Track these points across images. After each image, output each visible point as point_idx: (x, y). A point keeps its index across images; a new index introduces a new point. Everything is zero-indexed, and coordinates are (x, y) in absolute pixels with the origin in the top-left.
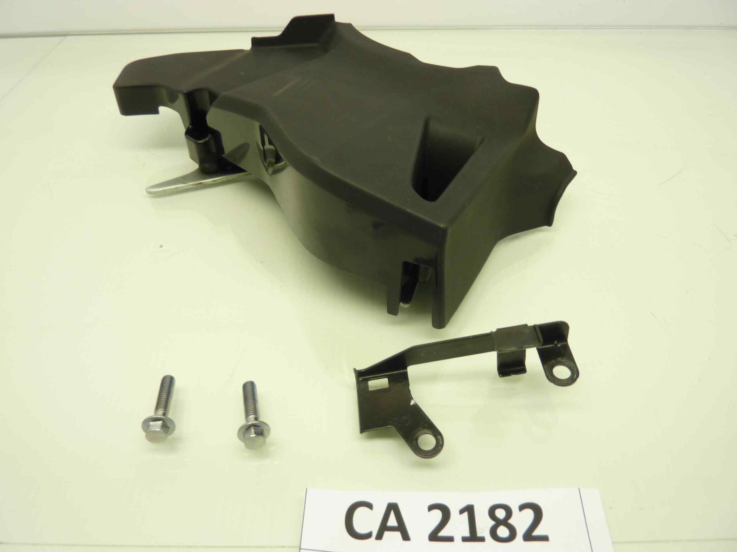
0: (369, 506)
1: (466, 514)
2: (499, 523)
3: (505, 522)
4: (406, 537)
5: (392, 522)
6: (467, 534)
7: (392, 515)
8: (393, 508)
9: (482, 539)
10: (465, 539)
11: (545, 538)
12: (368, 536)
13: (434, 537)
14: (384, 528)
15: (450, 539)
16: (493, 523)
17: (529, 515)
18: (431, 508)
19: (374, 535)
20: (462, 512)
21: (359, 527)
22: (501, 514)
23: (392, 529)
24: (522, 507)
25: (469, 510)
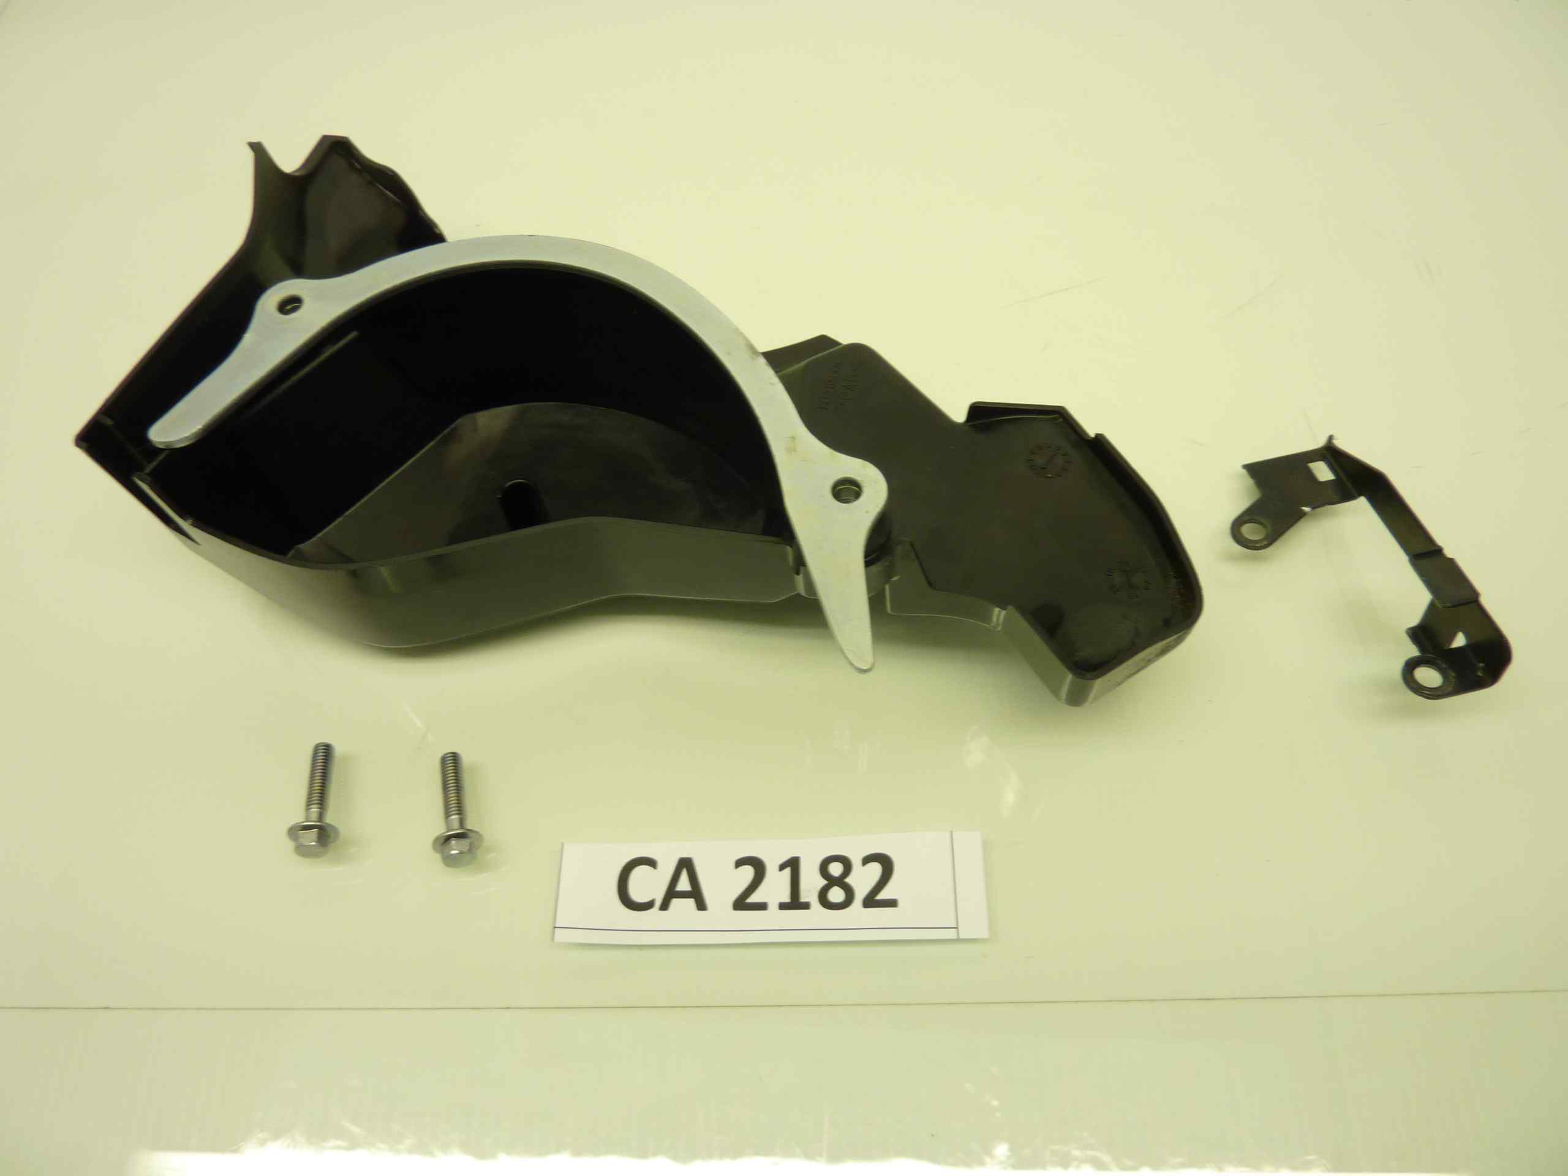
0: (651, 863)
1: (788, 871)
2: (833, 881)
3: (839, 881)
4: (701, 906)
5: (684, 884)
6: (787, 899)
7: (684, 876)
8: (685, 864)
9: (806, 906)
10: (783, 906)
11: (892, 903)
12: (648, 906)
13: (741, 904)
14: (672, 893)
15: (762, 906)
16: (824, 882)
17: (876, 869)
18: (740, 863)
19: (658, 903)
20: (782, 867)
21: (637, 894)
22: (836, 869)
23: (683, 895)
24: (867, 860)
25: (793, 865)
